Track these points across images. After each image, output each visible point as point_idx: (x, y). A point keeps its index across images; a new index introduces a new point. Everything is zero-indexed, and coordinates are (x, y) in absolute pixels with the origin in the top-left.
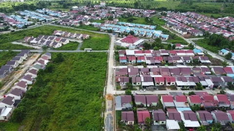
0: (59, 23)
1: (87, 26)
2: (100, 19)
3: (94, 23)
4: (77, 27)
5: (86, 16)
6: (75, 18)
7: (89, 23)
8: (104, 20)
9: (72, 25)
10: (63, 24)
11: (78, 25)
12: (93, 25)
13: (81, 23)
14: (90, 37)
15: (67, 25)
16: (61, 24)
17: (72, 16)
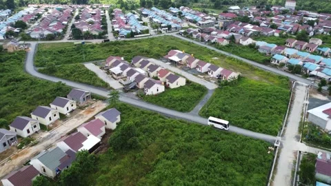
0: (191, 34)
1: (244, 47)
2: (277, 35)
3: (260, 43)
4: (221, 48)
5: (249, 27)
6: (224, 28)
7: (250, 41)
8: (286, 37)
9: (213, 41)
10: (198, 37)
11: (226, 43)
12: (258, 47)
13: (232, 39)
14: (239, 76)
15: (203, 40)
16: (195, 36)
17: (221, 24)
